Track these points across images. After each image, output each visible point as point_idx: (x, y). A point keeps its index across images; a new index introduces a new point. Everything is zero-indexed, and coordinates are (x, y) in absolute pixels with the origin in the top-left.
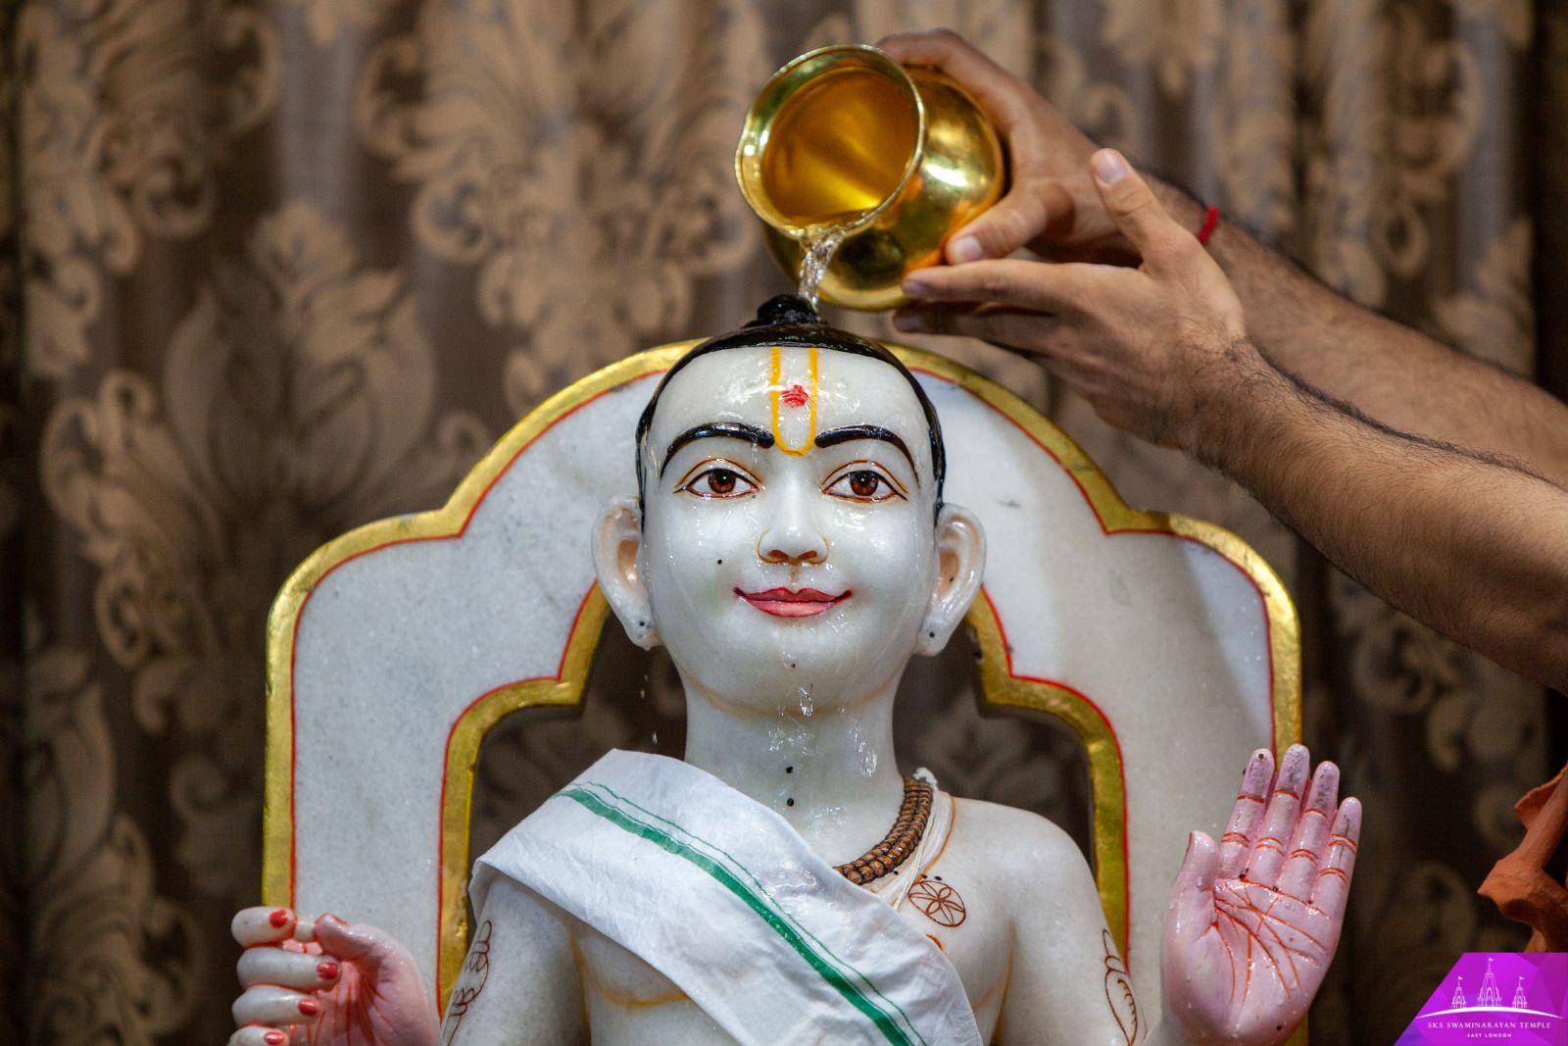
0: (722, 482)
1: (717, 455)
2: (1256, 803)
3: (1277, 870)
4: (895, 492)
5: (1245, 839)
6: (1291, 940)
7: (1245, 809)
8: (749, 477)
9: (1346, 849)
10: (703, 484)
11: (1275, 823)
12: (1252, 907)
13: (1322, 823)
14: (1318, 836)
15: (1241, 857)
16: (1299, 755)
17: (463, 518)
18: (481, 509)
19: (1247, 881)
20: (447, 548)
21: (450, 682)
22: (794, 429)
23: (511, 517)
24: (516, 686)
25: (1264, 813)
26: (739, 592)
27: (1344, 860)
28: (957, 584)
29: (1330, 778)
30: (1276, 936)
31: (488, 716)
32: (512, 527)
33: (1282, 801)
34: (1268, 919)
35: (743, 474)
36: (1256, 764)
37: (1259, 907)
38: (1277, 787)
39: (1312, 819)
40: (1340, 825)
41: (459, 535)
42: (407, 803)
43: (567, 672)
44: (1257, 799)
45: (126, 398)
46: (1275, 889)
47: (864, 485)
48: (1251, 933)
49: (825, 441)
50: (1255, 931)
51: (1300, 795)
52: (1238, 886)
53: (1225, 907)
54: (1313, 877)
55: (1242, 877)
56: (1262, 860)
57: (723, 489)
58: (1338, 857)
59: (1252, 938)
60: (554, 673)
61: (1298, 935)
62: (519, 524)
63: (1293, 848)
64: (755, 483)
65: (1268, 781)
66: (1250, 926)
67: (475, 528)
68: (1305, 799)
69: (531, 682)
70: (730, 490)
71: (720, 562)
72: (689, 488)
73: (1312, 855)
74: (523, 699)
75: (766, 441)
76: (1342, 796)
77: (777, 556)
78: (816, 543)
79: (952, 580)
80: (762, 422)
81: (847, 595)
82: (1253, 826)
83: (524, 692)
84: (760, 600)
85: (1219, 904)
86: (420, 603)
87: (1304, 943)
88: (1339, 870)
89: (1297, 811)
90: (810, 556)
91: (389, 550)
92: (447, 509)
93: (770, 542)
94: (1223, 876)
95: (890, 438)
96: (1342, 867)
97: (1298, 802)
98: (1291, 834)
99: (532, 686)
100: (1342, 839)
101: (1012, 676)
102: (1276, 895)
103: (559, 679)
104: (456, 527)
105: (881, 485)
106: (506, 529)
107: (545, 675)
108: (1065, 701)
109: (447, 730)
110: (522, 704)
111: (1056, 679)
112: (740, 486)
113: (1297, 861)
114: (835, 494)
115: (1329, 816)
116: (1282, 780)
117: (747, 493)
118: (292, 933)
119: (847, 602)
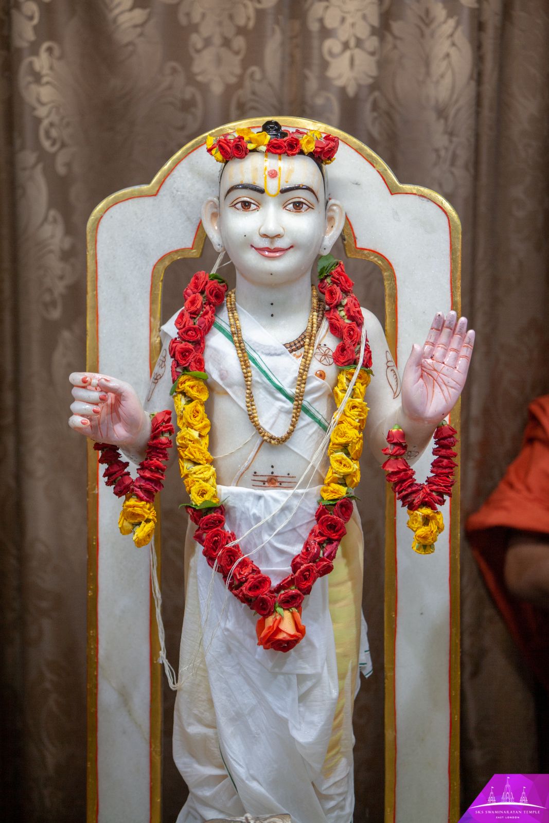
0: (246, 205)
1: (245, 195)
2: (438, 331)
3: (444, 356)
4: (309, 207)
5: (433, 344)
6: (448, 382)
7: (434, 332)
8: (256, 203)
9: (469, 349)
10: (239, 206)
11: (444, 338)
12: (435, 370)
13: (460, 339)
14: (459, 343)
15: (432, 350)
16: (453, 315)
17: (157, 189)
18: (163, 186)
19: (433, 360)
20: (151, 200)
21: (153, 249)
22: (272, 186)
23: (174, 188)
24: (177, 252)
25: (440, 334)
26: (252, 246)
27: (468, 353)
28: (334, 229)
29: (463, 324)
30: (443, 381)
31: (167, 263)
32: (175, 192)
33: (446, 331)
34: (440, 374)
35: (255, 202)
36: (437, 318)
37: (438, 370)
38: (445, 326)
39: (457, 338)
40: (467, 340)
41: (155, 195)
42: (138, 294)
43: (195, 247)
44: (437, 330)
45: (50, 50)
46: (443, 363)
47: (298, 206)
48: (434, 379)
49: (283, 191)
50: (435, 379)
51: (453, 329)
52: (429, 361)
53: (425, 369)
54: (456, 359)
55: (432, 358)
57: (246, 208)
58: (466, 352)
59: (435, 382)
60: (191, 247)
61: (450, 380)
62: (177, 191)
63: (450, 348)
64: (258, 205)
65: (442, 323)
66: (434, 377)
67: (161, 192)
68: (455, 330)
69: (183, 250)
70: (249, 208)
71: (245, 236)
72: (234, 206)
73: (457, 351)
74: (179, 256)
75: (262, 191)
76: (468, 329)
77: (265, 236)
78: (280, 231)
79: (332, 227)
80: (260, 183)
81: (292, 247)
82: (436, 339)
83: (180, 253)
84: (260, 250)
85: (423, 368)
86: (141, 220)
87: (453, 383)
88: (466, 356)
89: (451, 335)
90: (278, 236)
91: (130, 200)
92: (151, 185)
93: (263, 231)
94: (425, 358)
95: (308, 189)
96: (467, 355)
97: (452, 331)
98: (450, 342)
99: (183, 251)
100: (467, 345)
101: (356, 248)
102: (443, 365)
103: (192, 249)
104: (154, 192)
105: (304, 206)
106: (173, 193)
107: (187, 247)
108: (376, 257)
109: (152, 268)
110: (179, 258)
111: (372, 249)
112: (253, 207)
113: (451, 353)
114: (288, 210)
115: (463, 336)
116: (446, 323)
117: (255, 209)
118: (90, 384)
119: (292, 250)
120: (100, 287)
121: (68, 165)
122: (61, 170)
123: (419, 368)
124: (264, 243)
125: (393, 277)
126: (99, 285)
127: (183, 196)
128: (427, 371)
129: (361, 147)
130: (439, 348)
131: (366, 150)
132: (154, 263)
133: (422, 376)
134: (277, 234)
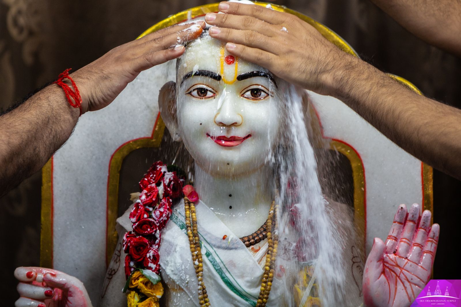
0: (202, 93)
2: (400, 225)
3: (408, 251)
4: (268, 95)
5: (396, 239)
6: (412, 279)
7: (396, 226)
8: (213, 90)
9: (434, 244)
10: (195, 93)
11: (407, 233)
12: (398, 266)
13: (425, 233)
14: (423, 238)
15: (394, 245)
16: (416, 208)
19: (396, 255)
21: (111, 139)
22: (229, 73)
24: (135, 141)
25: (403, 228)
26: (208, 135)
27: (433, 248)
29: (427, 217)
30: (406, 277)
31: (125, 152)
33: (410, 225)
34: (403, 271)
35: (210, 89)
36: (400, 211)
37: (400, 265)
38: (408, 219)
39: (421, 232)
40: (431, 234)
43: (154, 136)
44: (400, 223)
46: (406, 258)
47: (256, 93)
48: (397, 275)
50: (398, 275)
51: (416, 222)
52: (392, 256)
53: (387, 265)
54: (421, 254)
55: (394, 253)
56: (402, 247)
57: (203, 95)
58: (431, 247)
59: (398, 278)
60: (151, 136)
61: (414, 277)
63: (413, 243)
64: (215, 93)
65: (405, 217)
66: (397, 273)
68: (418, 223)
69: (142, 139)
70: (206, 95)
71: (201, 124)
72: (190, 93)
73: (421, 246)
74: (139, 146)
75: (219, 78)
76: (432, 223)
77: (221, 124)
78: (237, 119)
81: (249, 136)
82: (399, 233)
83: (138, 143)
84: (216, 139)
85: (385, 264)
87: (417, 280)
88: (431, 252)
89: (415, 229)
90: (235, 124)
93: (219, 119)
94: (387, 253)
96: (432, 250)
97: (415, 225)
98: (413, 237)
99: (142, 141)
100: (432, 240)
101: (323, 138)
102: (406, 261)
103: (152, 138)
105: (263, 93)
107: (147, 136)
108: (343, 147)
109: (110, 158)
110: (138, 148)
111: (340, 139)
112: (209, 94)
113: (415, 247)
114: (245, 97)
115: (428, 231)
116: (410, 216)
117: (212, 97)
118: (35, 279)
119: (249, 138)
120: (55, 178)
121: (36, 55)
122: (28, 59)
123: (381, 264)
124: (220, 132)
125: (362, 169)
126: (54, 175)
127: (143, 83)
128: (390, 267)
129: (328, 33)
130: (402, 243)
131: (333, 37)
132: (112, 154)
133: (383, 272)
134: (233, 122)
